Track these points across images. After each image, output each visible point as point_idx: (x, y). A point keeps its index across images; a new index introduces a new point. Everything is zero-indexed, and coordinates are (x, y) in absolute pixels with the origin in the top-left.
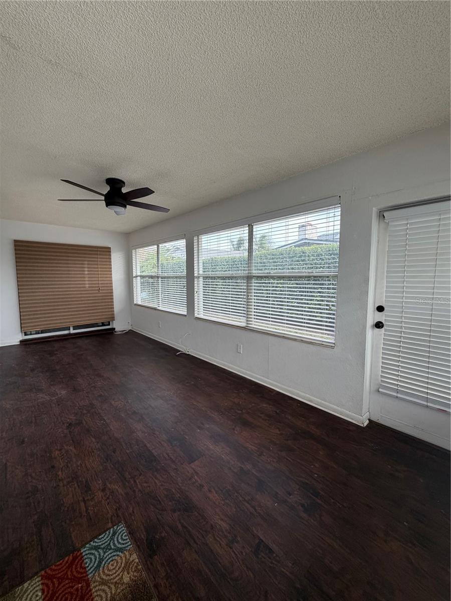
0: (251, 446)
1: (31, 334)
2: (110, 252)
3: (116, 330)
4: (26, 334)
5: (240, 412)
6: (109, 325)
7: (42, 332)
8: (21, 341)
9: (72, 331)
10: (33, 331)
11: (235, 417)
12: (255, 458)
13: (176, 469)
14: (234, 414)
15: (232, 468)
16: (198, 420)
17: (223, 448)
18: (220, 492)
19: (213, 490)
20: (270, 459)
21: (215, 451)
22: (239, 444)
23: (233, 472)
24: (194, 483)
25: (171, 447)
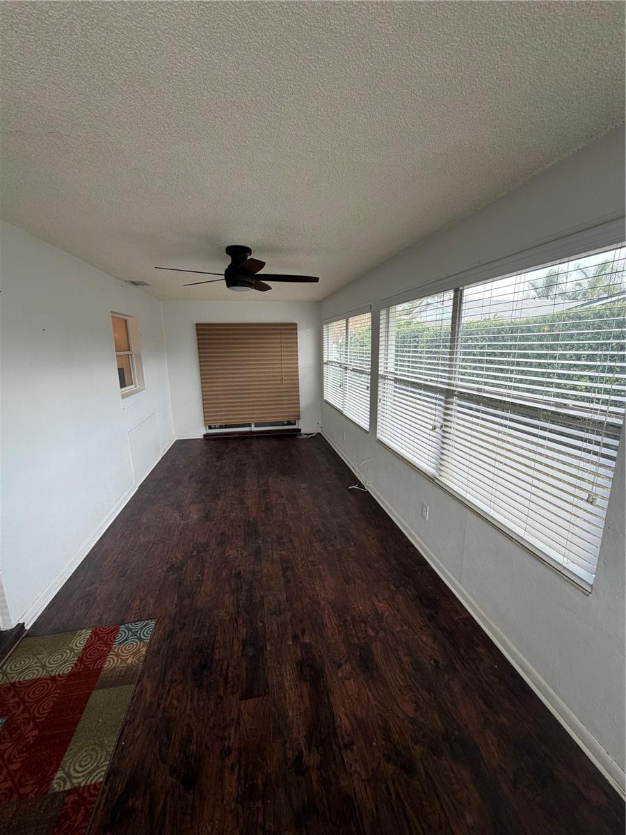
1: (215, 428)
2: (296, 329)
3: (302, 432)
4: (210, 428)
5: (373, 634)
6: (295, 424)
8: (204, 435)
9: (254, 429)
11: (357, 641)
12: (335, 747)
13: (220, 698)
14: (359, 635)
15: (288, 746)
16: (301, 621)
17: (301, 696)
18: (242, 782)
19: (236, 770)
20: (357, 765)
21: (287, 695)
22: (329, 699)
23: (285, 754)
24: (224, 739)
25: (240, 654)
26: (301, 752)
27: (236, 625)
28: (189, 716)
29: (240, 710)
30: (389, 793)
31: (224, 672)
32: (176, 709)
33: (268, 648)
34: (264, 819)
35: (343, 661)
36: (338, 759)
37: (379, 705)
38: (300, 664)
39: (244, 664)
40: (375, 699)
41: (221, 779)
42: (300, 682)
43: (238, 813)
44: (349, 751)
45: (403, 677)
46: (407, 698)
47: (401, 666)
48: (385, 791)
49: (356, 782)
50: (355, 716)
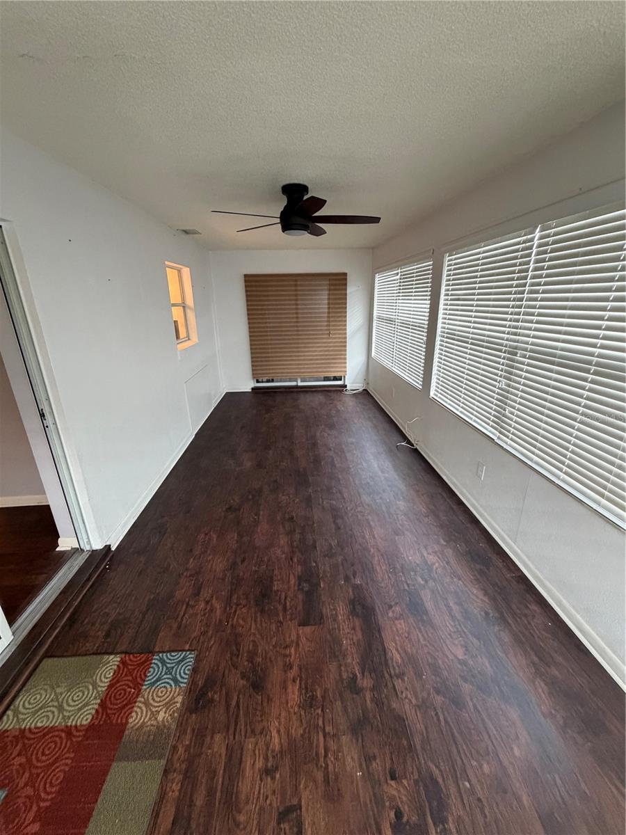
2: (346, 279)
4: (258, 382)
6: (341, 380)
8: (252, 389)
9: (299, 383)
10: (264, 379)
11: (406, 588)
12: (387, 675)
13: (281, 623)
14: (408, 582)
15: (343, 668)
16: (353, 565)
17: (354, 628)
18: (304, 691)
19: (298, 682)
20: (408, 693)
21: (341, 627)
22: (380, 636)
23: (340, 675)
24: (285, 656)
25: (296, 588)
26: (356, 675)
27: (291, 563)
28: (254, 634)
29: (298, 634)
30: (439, 720)
31: (283, 601)
32: (243, 627)
33: (322, 585)
34: (324, 724)
35: (393, 603)
36: (390, 685)
37: (428, 645)
38: (352, 602)
39: (300, 597)
40: (425, 639)
41: (285, 688)
42: (353, 617)
43: (301, 716)
44: (400, 680)
45: (452, 623)
46: (456, 642)
47: (450, 613)
48: (435, 718)
49: (407, 706)
50: (406, 652)
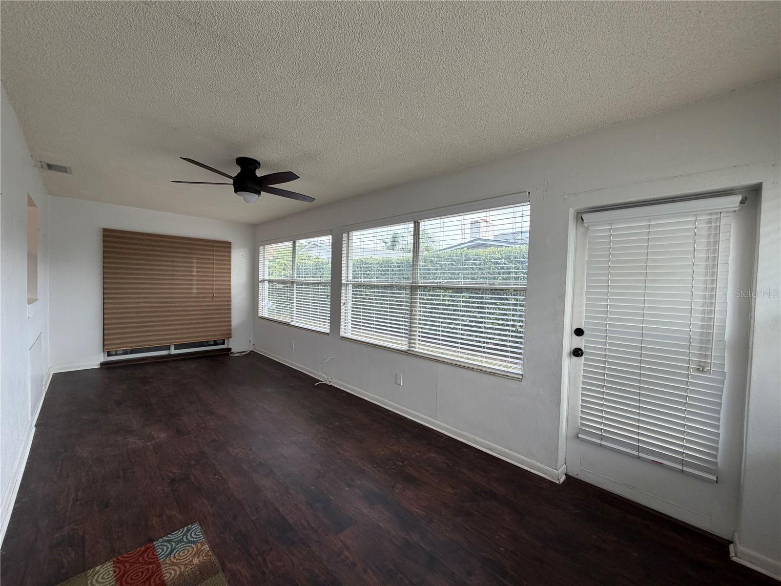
0: (416, 510)
1: (116, 355)
3: (233, 351)
4: (109, 355)
5: (401, 464)
6: (223, 343)
7: (132, 352)
8: (101, 364)
10: (120, 350)
13: (320, 542)
14: (392, 467)
15: (393, 540)
17: (380, 512)
18: (379, 573)
21: (371, 516)
23: (395, 545)
24: (343, 561)
25: (312, 511)
26: (404, 538)
28: (301, 564)
29: (342, 541)
31: (307, 526)
32: (284, 567)
33: (332, 498)
37: (432, 495)
38: (365, 497)
39: (320, 515)
40: (428, 494)
41: (363, 581)
42: (373, 506)
45: (435, 478)
46: (444, 486)
47: (430, 473)
48: (464, 529)
50: (423, 507)
